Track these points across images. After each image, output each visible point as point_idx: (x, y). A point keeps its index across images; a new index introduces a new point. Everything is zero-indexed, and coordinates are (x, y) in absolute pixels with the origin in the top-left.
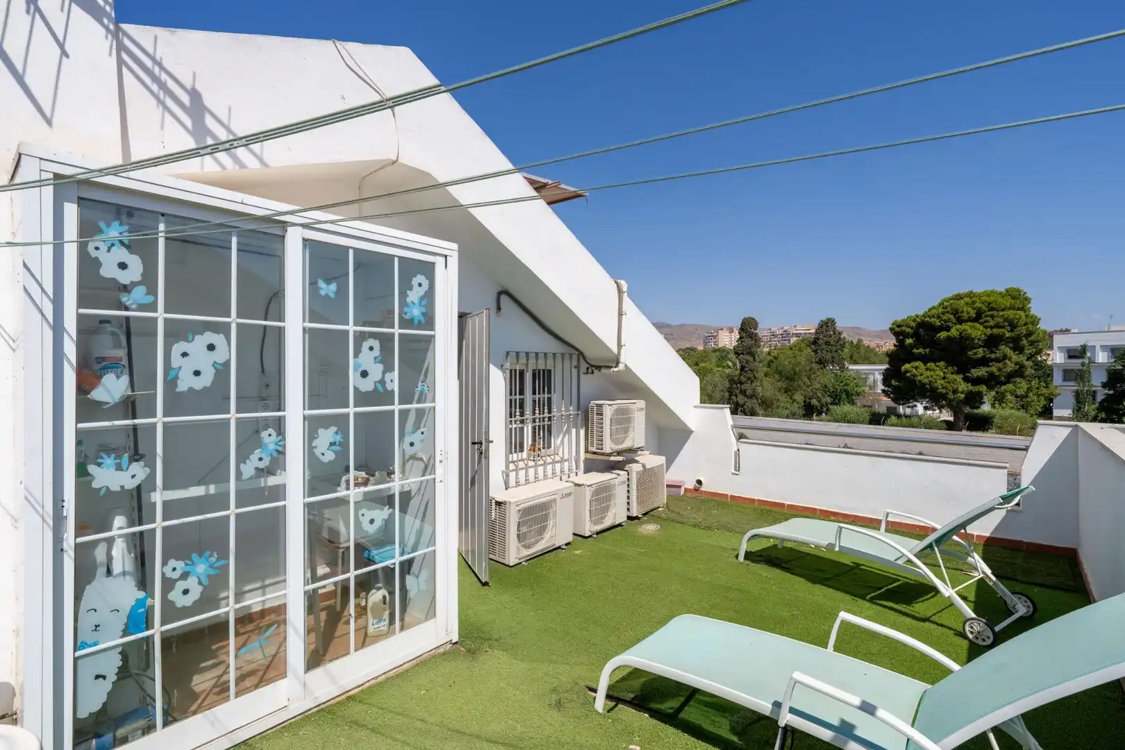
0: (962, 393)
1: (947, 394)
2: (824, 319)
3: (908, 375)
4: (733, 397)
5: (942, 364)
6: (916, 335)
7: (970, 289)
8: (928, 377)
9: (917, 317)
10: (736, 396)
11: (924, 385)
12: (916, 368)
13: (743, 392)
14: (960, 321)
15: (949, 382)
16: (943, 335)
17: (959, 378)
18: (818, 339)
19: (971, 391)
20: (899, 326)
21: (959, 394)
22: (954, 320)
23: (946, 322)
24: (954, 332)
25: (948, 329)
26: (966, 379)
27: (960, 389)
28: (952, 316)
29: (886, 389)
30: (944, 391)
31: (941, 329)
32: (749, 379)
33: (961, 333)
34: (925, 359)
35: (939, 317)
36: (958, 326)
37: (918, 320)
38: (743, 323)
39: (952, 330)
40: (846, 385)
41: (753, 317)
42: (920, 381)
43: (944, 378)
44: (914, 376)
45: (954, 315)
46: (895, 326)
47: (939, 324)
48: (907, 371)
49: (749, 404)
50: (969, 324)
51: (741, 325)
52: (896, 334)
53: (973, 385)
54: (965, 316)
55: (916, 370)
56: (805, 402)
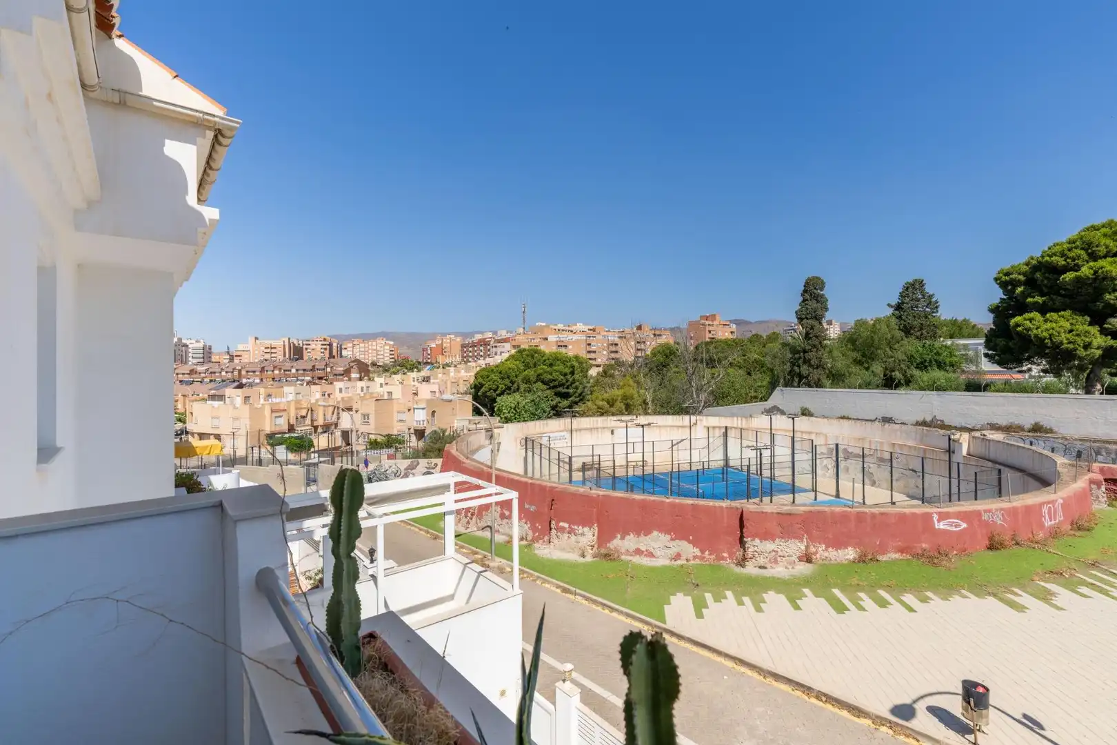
0: (1098, 348)
1: (1075, 350)
2: (911, 280)
3: (1019, 329)
4: (796, 369)
5: (1067, 313)
6: (1030, 282)
7: (1110, 218)
8: (1047, 330)
9: (1032, 259)
10: (799, 366)
11: (1042, 340)
12: (1031, 320)
13: (807, 361)
14: (1094, 257)
15: (1078, 335)
16: (1069, 276)
17: (1095, 330)
18: (903, 303)
19: (1112, 347)
20: (1007, 274)
21: (1093, 350)
22: (1086, 257)
23: (1074, 260)
24: (1086, 271)
25: (1077, 268)
26: (1104, 332)
27: (1095, 344)
28: (1082, 252)
29: (990, 352)
30: (1071, 346)
31: (1065, 269)
32: (814, 346)
33: (1096, 272)
34: (1043, 310)
35: (1063, 255)
36: (1092, 264)
37: (1034, 262)
38: (807, 284)
39: (1083, 269)
40: (938, 354)
41: (818, 276)
42: (1036, 336)
43: (1071, 331)
44: (1029, 329)
45: (1086, 250)
46: (1001, 275)
47: (1063, 263)
48: (1018, 325)
49: (815, 374)
50: (1109, 259)
51: (805, 286)
52: (1003, 285)
53: (1113, 338)
54: (1103, 250)
55: (1033, 323)
56: (885, 375)
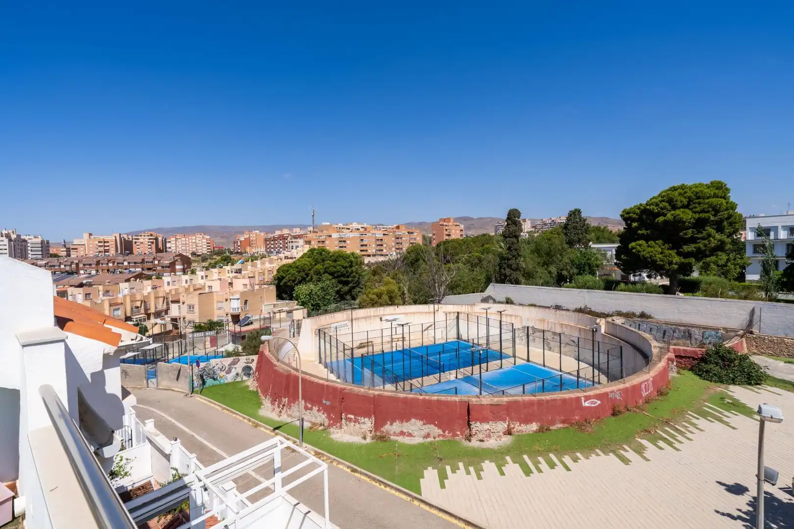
0: (676, 264)
1: (664, 265)
2: (573, 209)
3: (634, 251)
5: (660, 242)
6: (640, 219)
7: (682, 183)
8: (649, 252)
9: (641, 205)
10: (504, 270)
11: (646, 258)
12: (640, 245)
14: (674, 208)
15: (665, 256)
16: (661, 219)
17: (673, 252)
18: (568, 224)
19: (683, 263)
20: (628, 213)
21: (673, 266)
22: (669, 208)
23: (662, 208)
24: (669, 216)
26: (679, 254)
27: (674, 261)
28: (667, 204)
29: (618, 262)
30: (662, 263)
31: (659, 215)
32: (514, 256)
33: (675, 217)
34: (647, 238)
35: (657, 205)
36: (672, 212)
37: (642, 208)
38: (510, 213)
40: (589, 259)
42: (643, 256)
43: (662, 253)
44: (639, 251)
45: (670, 203)
46: (624, 213)
47: (657, 210)
48: (633, 248)
49: (514, 275)
50: (682, 209)
51: (508, 214)
52: (625, 219)
53: (684, 258)
54: (679, 203)
56: (558, 273)
